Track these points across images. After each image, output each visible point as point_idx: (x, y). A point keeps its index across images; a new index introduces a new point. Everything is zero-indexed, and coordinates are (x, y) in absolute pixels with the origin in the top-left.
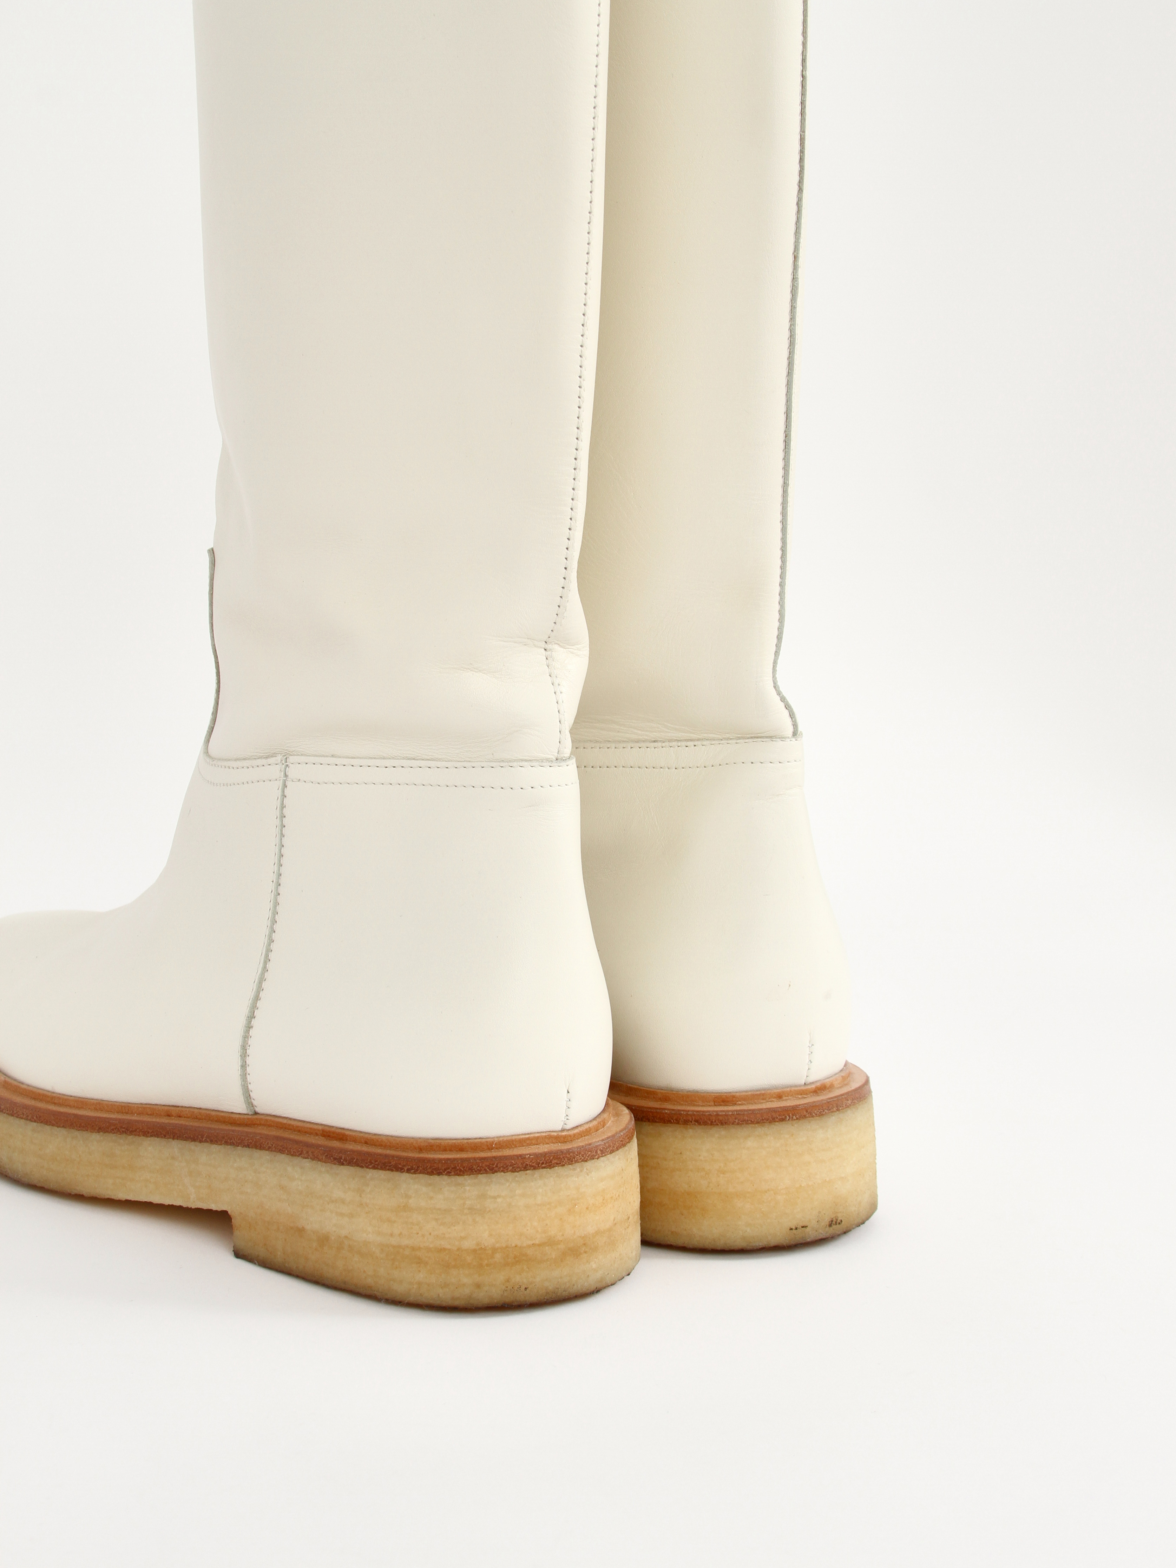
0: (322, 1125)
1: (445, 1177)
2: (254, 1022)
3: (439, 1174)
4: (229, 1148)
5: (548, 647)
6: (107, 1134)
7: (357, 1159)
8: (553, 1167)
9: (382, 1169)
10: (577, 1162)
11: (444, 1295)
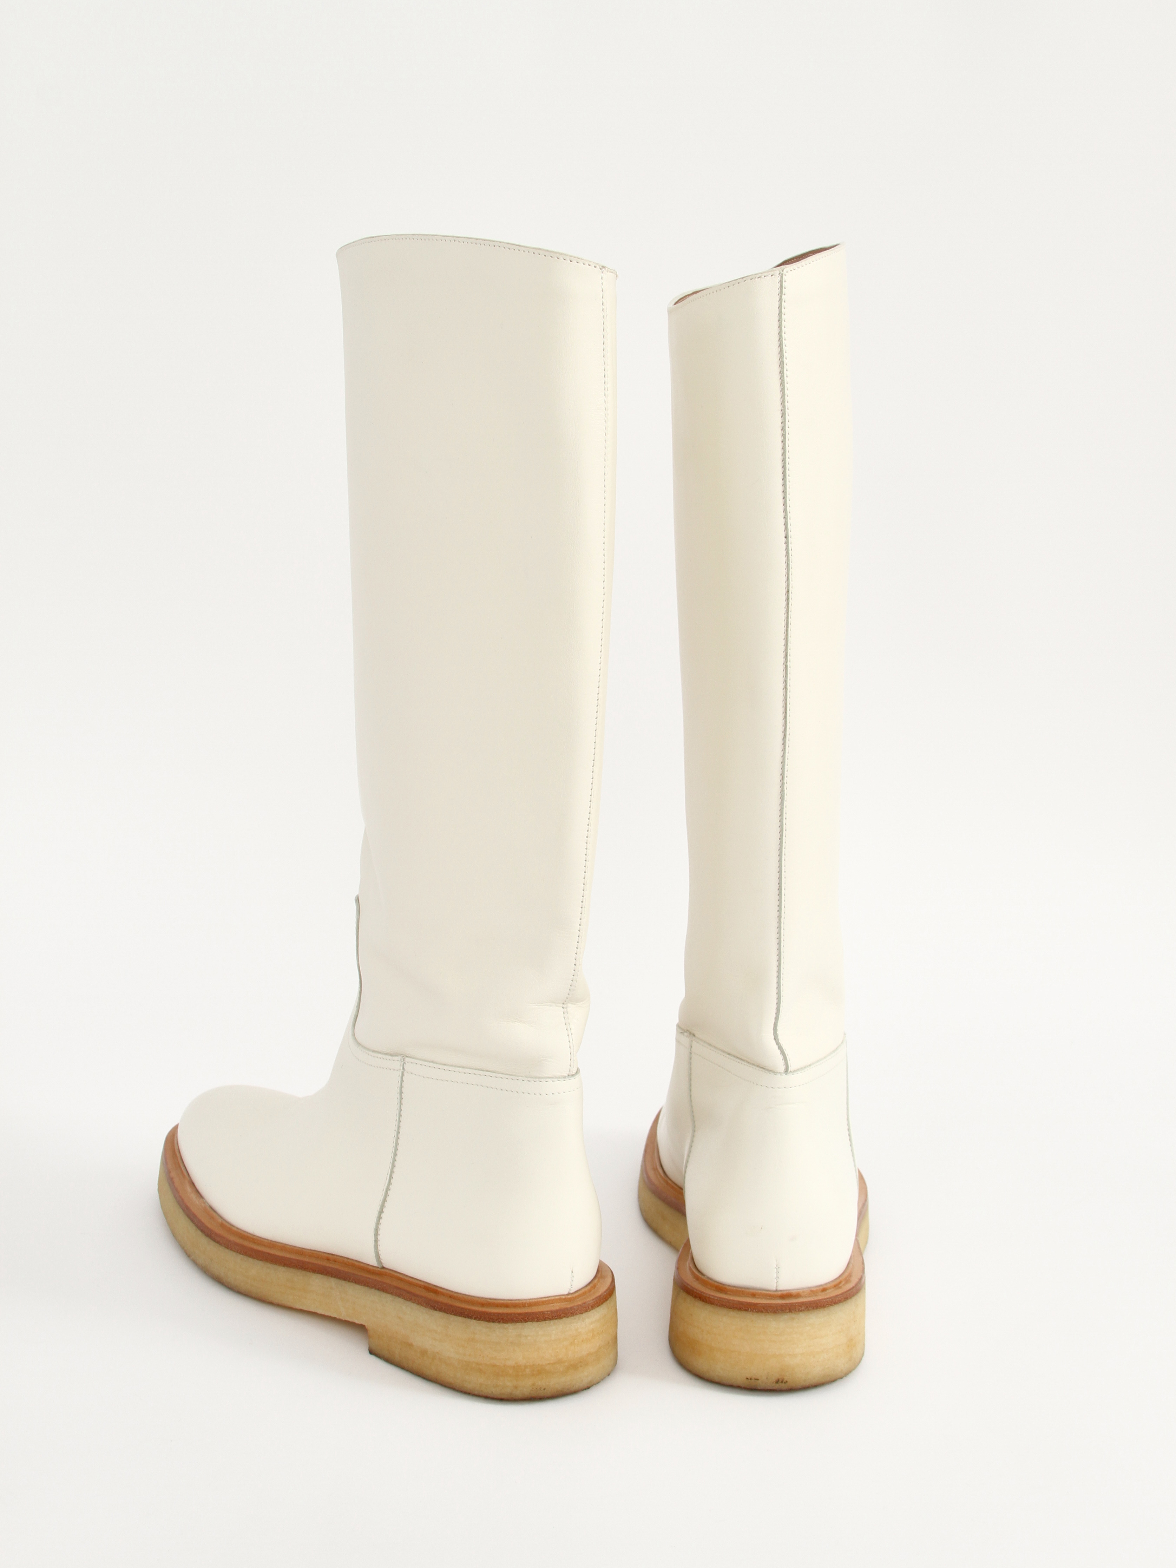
0: (423, 1282)
1: (497, 1324)
2: (383, 1215)
3: (493, 1322)
4: (366, 1288)
5: (565, 1006)
6: (289, 1268)
7: (445, 1309)
8: (562, 1318)
9: (459, 1316)
10: (576, 1314)
11: (496, 1392)
